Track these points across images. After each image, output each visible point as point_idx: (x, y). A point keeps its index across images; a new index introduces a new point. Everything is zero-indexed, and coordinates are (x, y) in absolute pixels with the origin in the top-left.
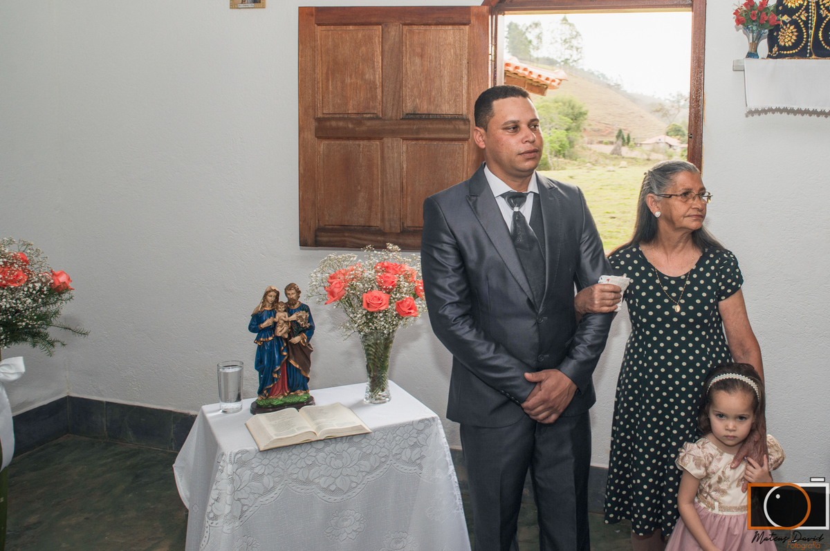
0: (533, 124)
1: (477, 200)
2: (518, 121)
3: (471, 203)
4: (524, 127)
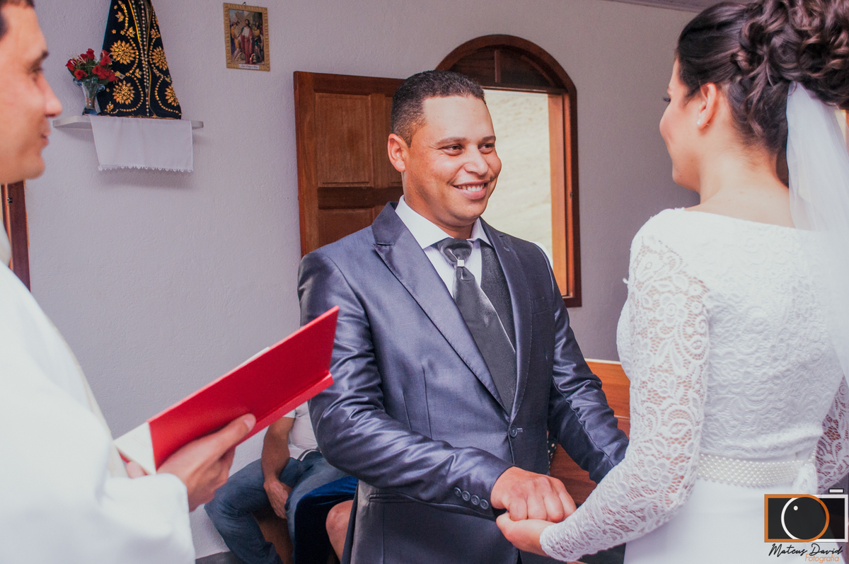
0: (487, 144)
1: (391, 250)
2: (464, 139)
3: (382, 255)
4: (472, 149)
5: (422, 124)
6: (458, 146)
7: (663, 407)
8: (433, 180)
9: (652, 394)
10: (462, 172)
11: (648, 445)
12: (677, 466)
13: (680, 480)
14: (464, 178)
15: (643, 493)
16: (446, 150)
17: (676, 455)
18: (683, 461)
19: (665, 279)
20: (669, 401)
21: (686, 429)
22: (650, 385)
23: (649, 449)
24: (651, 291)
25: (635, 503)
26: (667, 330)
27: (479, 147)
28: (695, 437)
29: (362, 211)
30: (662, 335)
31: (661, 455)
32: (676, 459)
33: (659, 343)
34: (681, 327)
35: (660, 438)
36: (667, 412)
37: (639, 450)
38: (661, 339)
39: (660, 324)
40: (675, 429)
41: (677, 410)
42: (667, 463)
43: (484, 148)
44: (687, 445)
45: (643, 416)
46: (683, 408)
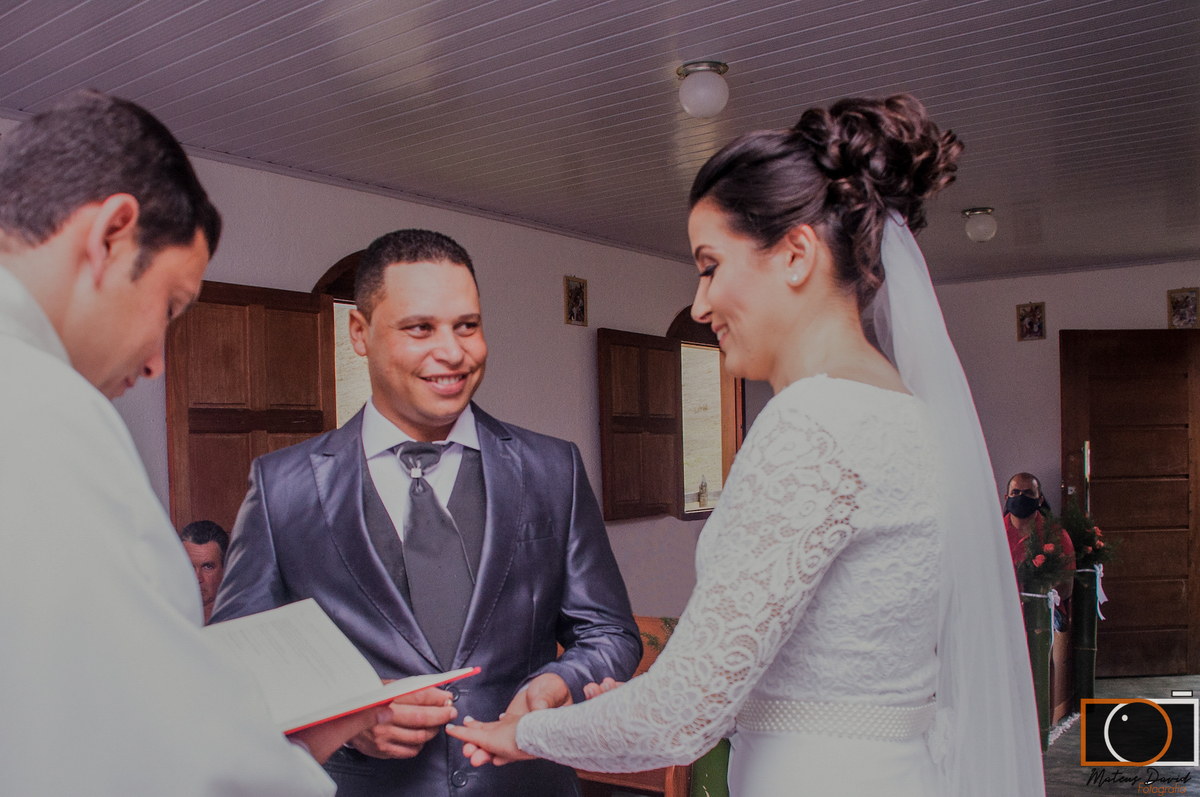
0: (469, 324)
2: (432, 318)
4: (445, 330)
5: (382, 298)
6: (427, 326)
7: (732, 625)
8: (394, 369)
9: (726, 604)
10: (430, 361)
11: (687, 663)
12: (710, 706)
13: (704, 723)
14: (433, 368)
15: (650, 717)
16: (410, 332)
17: (717, 691)
18: (720, 702)
19: (812, 468)
20: (744, 621)
21: (745, 664)
22: (728, 593)
23: (685, 668)
24: (786, 480)
25: (633, 723)
26: (788, 531)
27: (456, 326)
28: (750, 680)
29: (236, 437)
30: (778, 537)
31: (698, 683)
32: (714, 695)
33: (770, 545)
34: (809, 533)
35: (707, 662)
36: (734, 634)
37: (671, 665)
38: (776, 542)
39: (784, 523)
40: (731, 659)
41: (747, 636)
42: (701, 695)
43: (463, 329)
44: (736, 685)
45: (697, 626)
46: (757, 637)
